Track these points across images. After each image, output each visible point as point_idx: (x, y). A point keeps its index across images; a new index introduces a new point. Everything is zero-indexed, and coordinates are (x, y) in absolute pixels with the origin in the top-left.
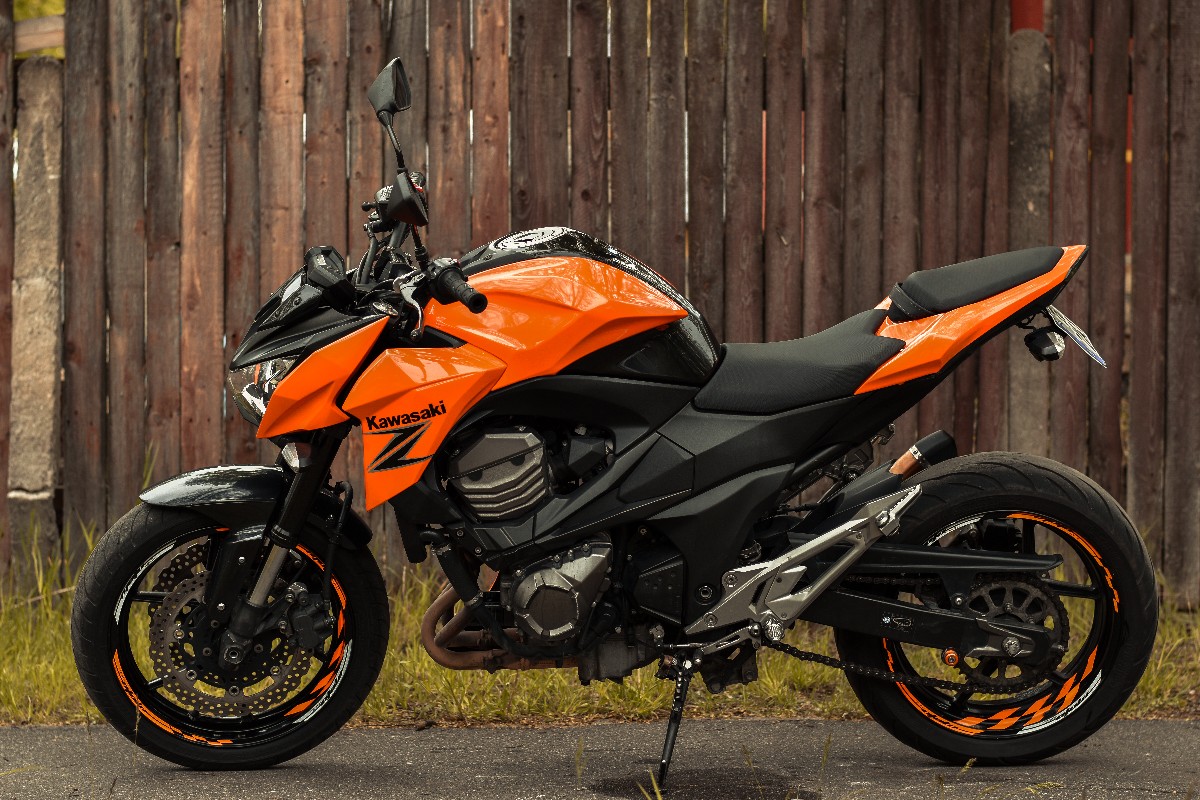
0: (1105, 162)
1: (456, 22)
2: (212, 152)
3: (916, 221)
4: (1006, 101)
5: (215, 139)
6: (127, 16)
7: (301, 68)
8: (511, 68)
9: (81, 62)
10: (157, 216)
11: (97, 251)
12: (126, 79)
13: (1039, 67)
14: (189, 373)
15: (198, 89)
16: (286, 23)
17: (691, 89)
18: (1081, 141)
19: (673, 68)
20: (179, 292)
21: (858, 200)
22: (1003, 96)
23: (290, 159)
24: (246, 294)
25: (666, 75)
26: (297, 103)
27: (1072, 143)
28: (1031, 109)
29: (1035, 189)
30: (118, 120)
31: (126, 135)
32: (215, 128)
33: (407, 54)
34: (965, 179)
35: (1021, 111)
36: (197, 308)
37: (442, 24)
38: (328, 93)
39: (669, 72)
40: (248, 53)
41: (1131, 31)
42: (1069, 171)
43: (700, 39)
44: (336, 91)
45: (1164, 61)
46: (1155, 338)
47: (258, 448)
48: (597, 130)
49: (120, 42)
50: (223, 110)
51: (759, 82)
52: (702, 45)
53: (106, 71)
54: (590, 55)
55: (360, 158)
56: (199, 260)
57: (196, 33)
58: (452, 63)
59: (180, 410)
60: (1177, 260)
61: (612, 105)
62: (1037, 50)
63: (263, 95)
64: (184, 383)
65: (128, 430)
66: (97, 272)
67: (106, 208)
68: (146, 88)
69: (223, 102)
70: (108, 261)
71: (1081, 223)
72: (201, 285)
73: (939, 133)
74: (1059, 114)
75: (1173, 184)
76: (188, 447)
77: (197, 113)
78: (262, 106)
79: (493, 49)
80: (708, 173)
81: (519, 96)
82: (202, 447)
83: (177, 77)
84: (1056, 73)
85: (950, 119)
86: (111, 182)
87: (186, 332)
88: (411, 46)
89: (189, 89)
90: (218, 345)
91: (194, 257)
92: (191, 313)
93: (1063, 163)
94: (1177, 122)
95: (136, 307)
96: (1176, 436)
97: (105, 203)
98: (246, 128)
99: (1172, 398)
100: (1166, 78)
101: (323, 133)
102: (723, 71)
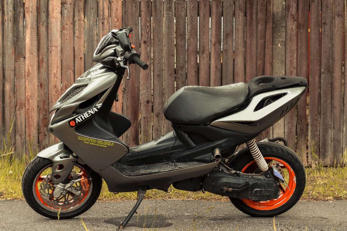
0: (302, 32)
2: (34, 30)
3: (244, 49)
4: (272, 13)
5: (35, 27)
7: (60, 5)
8: (123, 5)
10: (18, 49)
12: (9, 9)
13: (282, 3)
14: (28, 95)
15: (30, 11)
17: (176, 10)
18: (294, 25)
19: (171, 4)
20: (25, 72)
21: (227, 43)
22: (270, 12)
23: (57, 32)
24: (45, 72)
25: (169, 6)
26: (59, 15)
27: (292, 26)
28: (279, 16)
29: (281, 40)
30: (7, 21)
31: (9, 25)
32: (35, 23)
33: (91, 1)
34: (259, 37)
35: (276, 16)
36: (30, 76)
38: (68, 13)
39: (170, 5)
40: (44, 1)
42: (291, 34)
44: (70, 12)
45: (320, 1)
46: (317, 85)
47: (48, 117)
48: (148, 23)
50: (37, 18)
51: (197, 8)
53: (3, 6)
54: (146, 1)
55: (78, 32)
56: (30, 61)
58: (105, 3)
59: (25, 106)
60: (324, 61)
61: (153, 15)
63: (49, 13)
64: (26, 98)
65: (10, 112)
67: (3, 47)
68: (15, 11)
69: (37, 15)
70: (4, 63)
71: (294, 50)
72: (31, 70)
73: (251, 23)
74: (288, 17)
75: (322, 38)
76: (28, 117)
77: (30, 19)
78: (49, 17)
80: (181, 35)
81: (125, 12)
82: (32, 117)
83: (24, 8)
84: (287, 5)
85: (254, 19)
86: (5, 39)
87: (27, 83)
89: (27, 12)
90: (36, 87)
91: (29, 61)
92: (28, 78)
93: (289, 32)
94: (324, 19)
95: (12, 76)
96: (323, 114)
97: (3, 46)
98: (44, 23)
99: (322, 103)
100: (320, 6)
101: (66, 24)
102: (186, 5)
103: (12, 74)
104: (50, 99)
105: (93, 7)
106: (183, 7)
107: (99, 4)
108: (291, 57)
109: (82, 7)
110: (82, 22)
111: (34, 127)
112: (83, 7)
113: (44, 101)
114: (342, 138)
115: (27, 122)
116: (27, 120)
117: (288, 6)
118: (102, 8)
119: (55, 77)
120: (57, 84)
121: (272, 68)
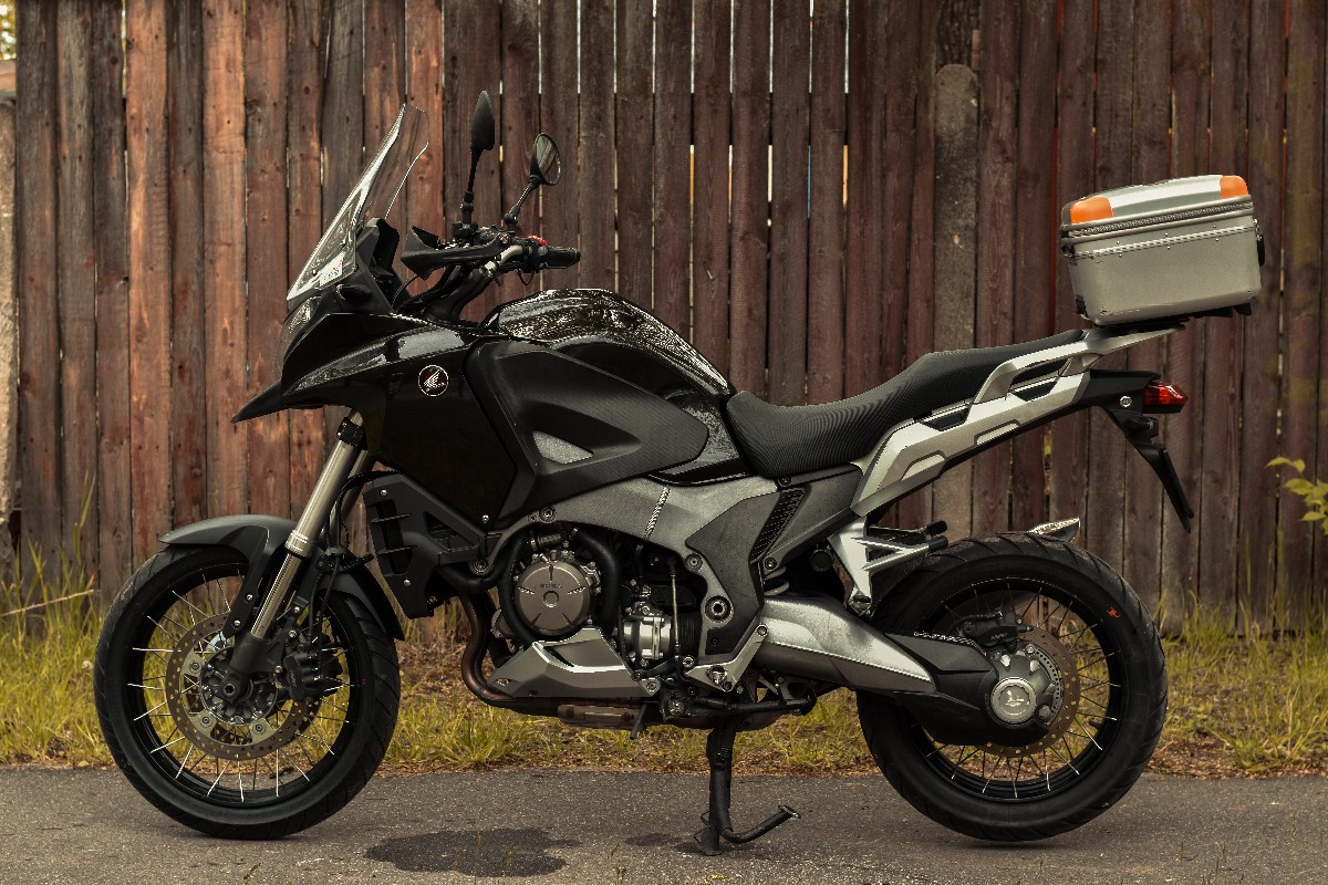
0: (1030, 196)
1: (391, 63)
2: (157, 190)
3: (841, 254)
4: (931, 135)
5: (160, 178)
6: (76, 61)
7: (242, 109)
8: (445, 108)
9: (31, 104)
10: (105, 251)
11: (50, 285)
12: (75, 118)
13: (966, 102)
14: (138, 402)
15: (144, 128)
16: (228, 65)
17: (620, 127)
18: (1006, 175)
19: (602, 107)
20: (129, 325)
21: (784, 235)
22: (928, 131)
23: (233, 197)
24: (192, 326)
25: (595, 113)
26: (239, 142)
27: (998, 176)
28: (957, 143)
29: (961, 222)
30: (68, 161)
31: (75, 174)
32: (161, 168)
33: (344, 95)
34: (890, 213)
35: (947, 145)
36: (145, 340)
37: (377, 65)
38: (269, 133)
39: (598, 110)
40: (191, 95)
41: (1058, 65)
42: (994, 205)
43: (629, 78)
44: (275, 131)
45: (1091, 96)
47: (204, 474)
49: (69, 84)
50: (168, 150)
51: (686, 118)
52: (630, 84)
53: (56, 113)
54: (522, 95)
55: (299, 196)
56: (146, 294)
57: (141, 75)
58: (387, 103)
59: (130, 437)
62: (965, 85)
63: (206, 135)
64: (134, 412)
65: (81, 457)
66: (50, 306)
67: (57, 244)
68: (94, 129)
69: (167, 142)
70: (60, 295)
71: (1005, 256)
72: (148, 318)
73: (864, 168)
74: (984, 149)
76: (138, 473)
77: (142, 153)
78: (205, 146)
79: (427, 89)
80: (635, 207)
81: (452, 134)
82: (151, 472)
83: (124, 118)
84: (982, 108)
85: (875, 153)
86: (62, 219)
87: (135, 363)
88: (348, 86)
89: (135, 129)
90: (165, 376)
91: (141, 291)
92: (139, 345)
93: (988, 197)
94: (1103, 156)
95: (88, 340)
96: (1099, 466)
97: (56, 240)
98: (191, 167)
99: (1095, 428)
100: (1092, 112)
101: (263, 171)
102: (651, 109)
103: (87, 331)
104: (209, 415)
105: (348, 114)
106: (642, 117)
107: (367, 104)
108: (993, 281)
109: (314, 116)
110: (313, 163)
111: (158, 505)
112: (317, 114)
113: (191, 422)
114: (1159, 544)
115: (135, 490)
116: (135, 483)
117: (986, 111)
118: (378, 118)
119: (225, 342)
120: (232, 364)
121: (934, 315)
